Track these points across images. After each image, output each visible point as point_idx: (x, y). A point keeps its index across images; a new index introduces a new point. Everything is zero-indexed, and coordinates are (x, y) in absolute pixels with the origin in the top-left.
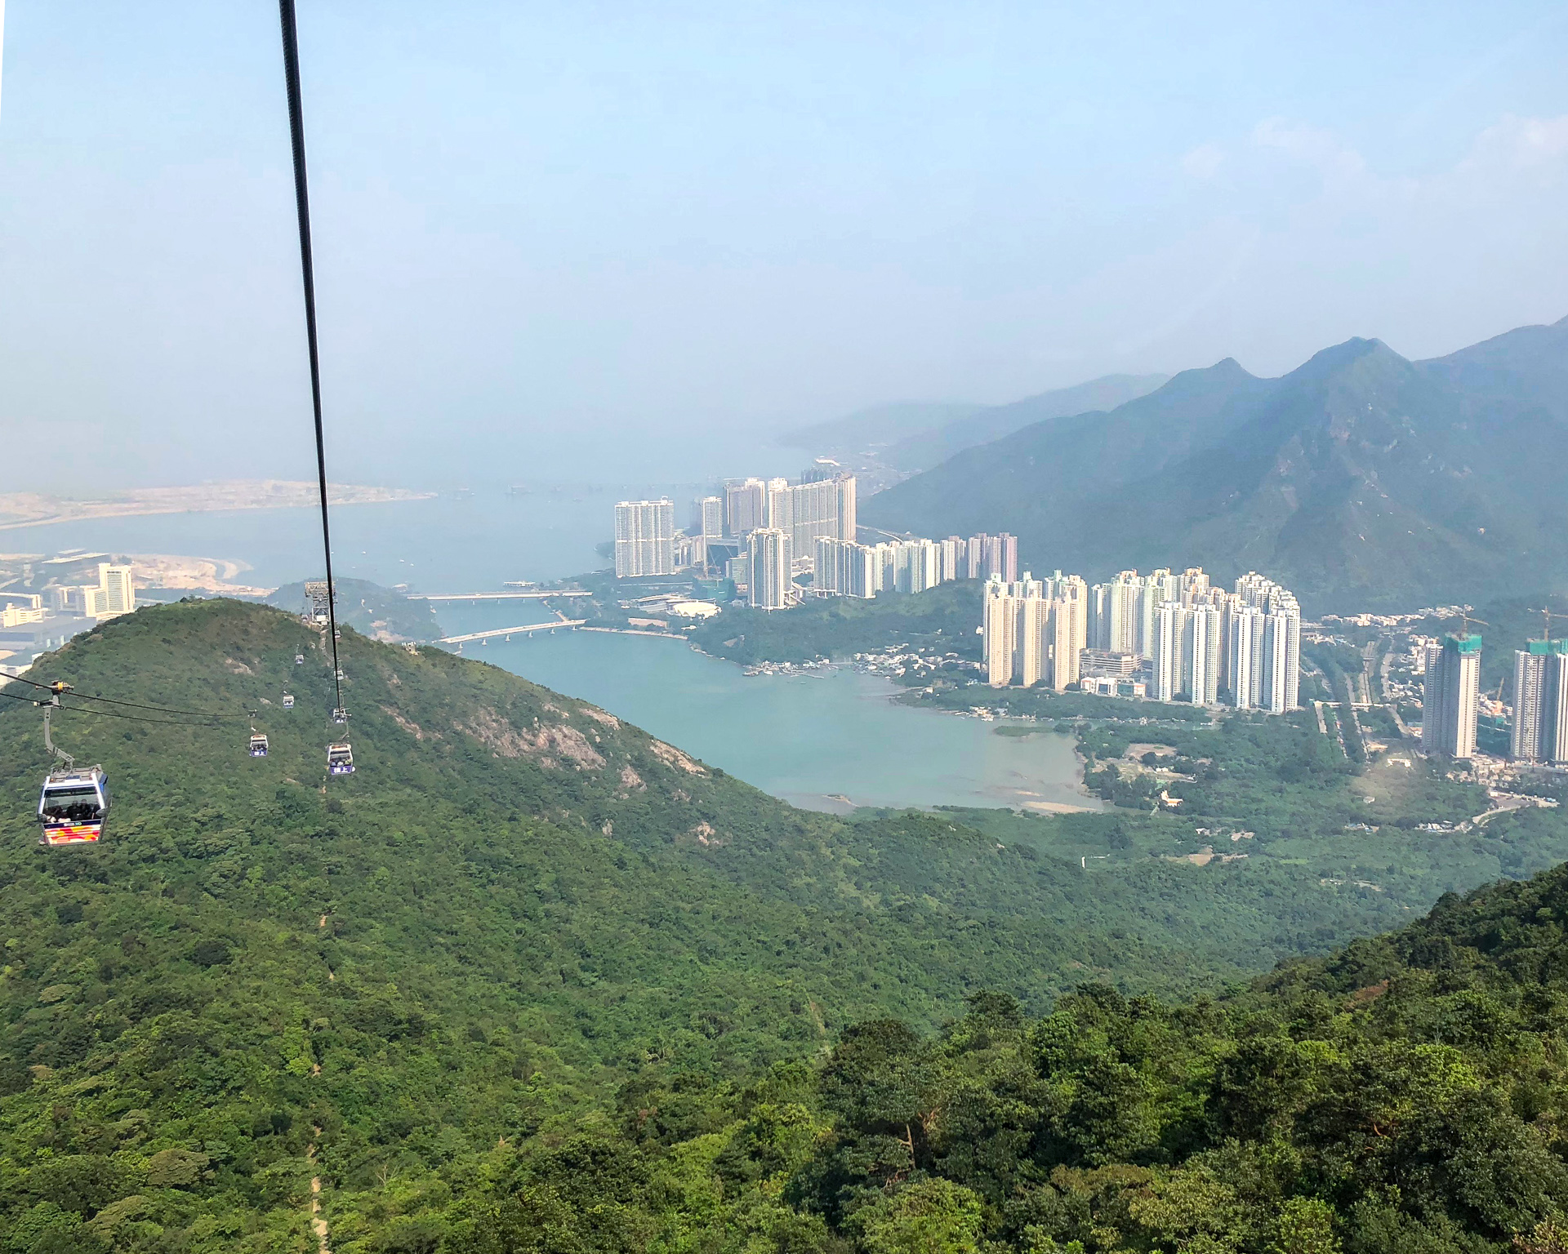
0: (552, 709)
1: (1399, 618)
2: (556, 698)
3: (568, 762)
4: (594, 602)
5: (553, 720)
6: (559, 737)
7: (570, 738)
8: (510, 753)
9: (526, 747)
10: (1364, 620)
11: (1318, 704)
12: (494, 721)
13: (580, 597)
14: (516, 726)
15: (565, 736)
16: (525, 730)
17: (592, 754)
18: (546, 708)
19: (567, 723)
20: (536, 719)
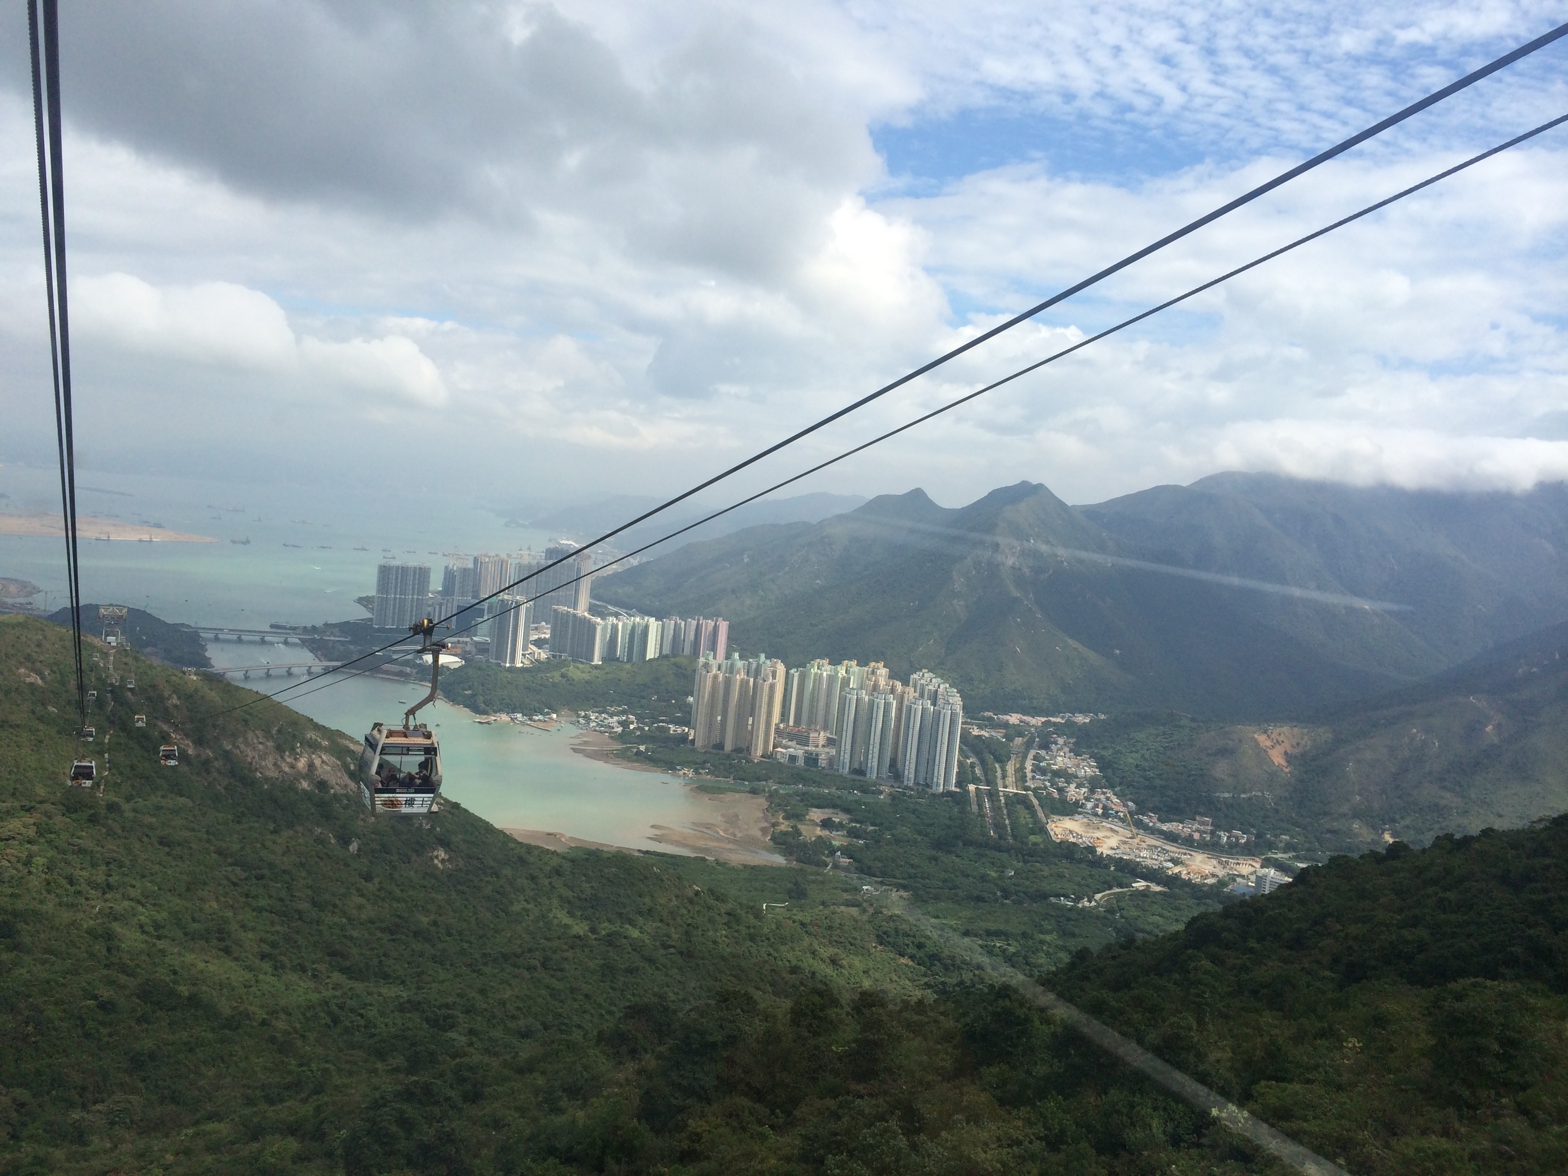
0: (314, 737)
1: (1044, 719)
2: (317, 727)
3: (322, 785)
4: (352, 647)
5: (314, 746)
6: (317, 762)
7: (327, 764)
8: (273, 773)
9: (287, 769)
10: (1014, 719)
11: (972, 787)
12: (260, 743)
13: (338, 641)
14: (280, 749)
15: (323, 762)
16: (287, 753)
17: (346, 780)
18: (309, 736)
19: (326, 750)
20: (298, 745)
